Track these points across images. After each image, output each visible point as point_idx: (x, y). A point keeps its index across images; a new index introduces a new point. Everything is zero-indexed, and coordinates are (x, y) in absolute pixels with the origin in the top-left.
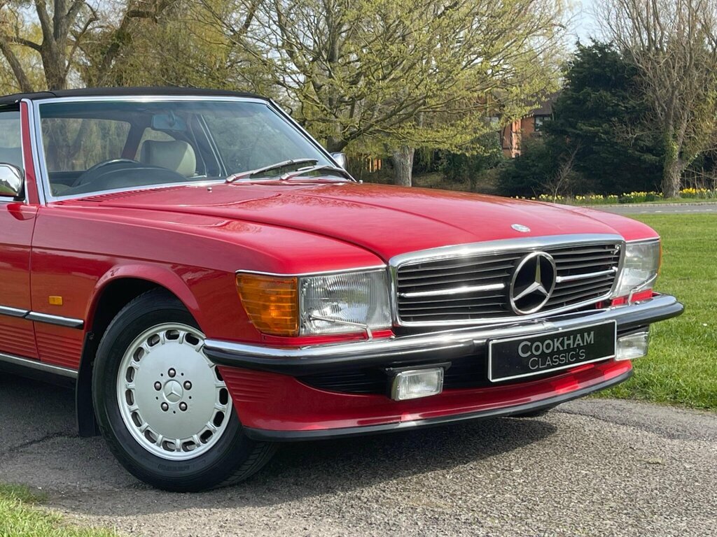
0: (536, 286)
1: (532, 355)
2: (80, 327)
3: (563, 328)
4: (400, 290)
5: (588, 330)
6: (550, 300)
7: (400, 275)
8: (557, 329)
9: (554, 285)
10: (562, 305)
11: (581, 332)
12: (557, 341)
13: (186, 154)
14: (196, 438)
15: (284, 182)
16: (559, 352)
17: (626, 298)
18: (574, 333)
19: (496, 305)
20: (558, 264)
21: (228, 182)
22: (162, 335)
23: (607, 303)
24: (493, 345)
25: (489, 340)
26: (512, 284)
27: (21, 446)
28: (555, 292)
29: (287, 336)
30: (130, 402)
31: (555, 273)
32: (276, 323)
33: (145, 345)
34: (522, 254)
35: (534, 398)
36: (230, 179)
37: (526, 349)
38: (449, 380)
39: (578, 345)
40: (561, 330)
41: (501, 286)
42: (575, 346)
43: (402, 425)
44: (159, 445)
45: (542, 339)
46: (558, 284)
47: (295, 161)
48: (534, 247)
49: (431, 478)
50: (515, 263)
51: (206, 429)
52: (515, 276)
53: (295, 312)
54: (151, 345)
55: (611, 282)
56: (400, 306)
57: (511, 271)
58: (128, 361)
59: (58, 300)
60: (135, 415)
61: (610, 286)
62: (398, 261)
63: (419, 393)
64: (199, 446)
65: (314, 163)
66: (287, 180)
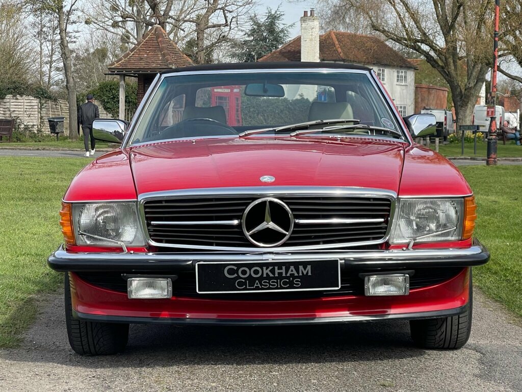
1: (239, 277)
12: (266, 269)
18: (288, 265)
26: (244, 221)
37: (231, 272)
39: (292, 275)
42: (288, 275)
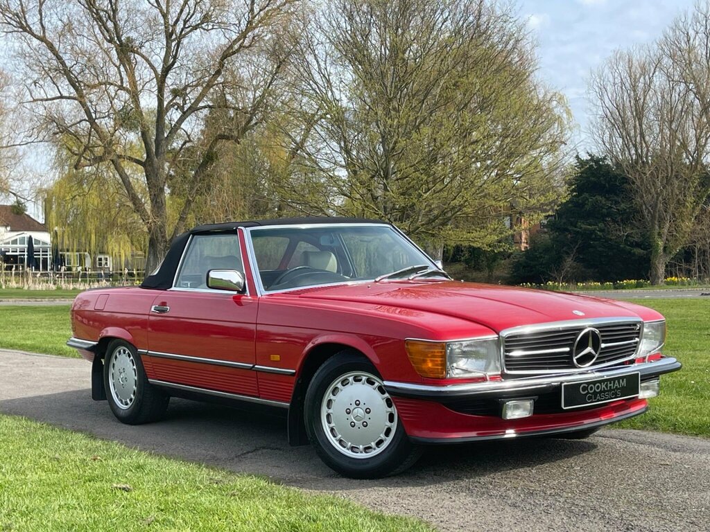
0: (589, 349)
1: (588, 393)
2: (293, 374)
3: (607, 376)
4: (506, 351)
5: (622, 378)
6: (597, 359)
7: (506, 342)
8: (603, 377)
9: (600, 349)
10: (604, 362)
11: (618, 379)
13: (331, 260)
14: (373, 444)
15: (411, 281)
16: (604, 391)
17: (644, 358)
18: (614, 379)
19: (565, 361)
20: (602, 336)
21: (376, 282)
22: (351, 379)
23: (632, 362)
24: (565, 386)
25: (562, 383)
26: (574, 348)
27: (242, 454)
28: (600, 354)
29: (439, 378)
30: (329, 422)
31: (601, 342)
32: (431, 371)
33: (339, 386)
34: (581, 329)
35: (586, 422)
36: (377, 280)
37: (585, 389)
38: (537, 408)
39: (616, 387)
40: (606, 378)
41: (567, 349)
43: (506, 436)
44: (348, 449)
45: (594, 383)
46: (602, 349)
47: (415, 267)
48: (588, 325)
49: (522, 472)
50: (576, 335)
51: (380, 438)
52: (576, 343)
53: (444, 365)
54: (344, 386)
55: (634, 348)
56: (506, 361)
57: (574, 340)
58: (328, 395)
59: (277, 358)
60: (332, 430)
61: (634, 351)
62: (505, 333)
63: (519, 415)
64: (375, 449)
65: (426, 268)
66: (412, 279)
